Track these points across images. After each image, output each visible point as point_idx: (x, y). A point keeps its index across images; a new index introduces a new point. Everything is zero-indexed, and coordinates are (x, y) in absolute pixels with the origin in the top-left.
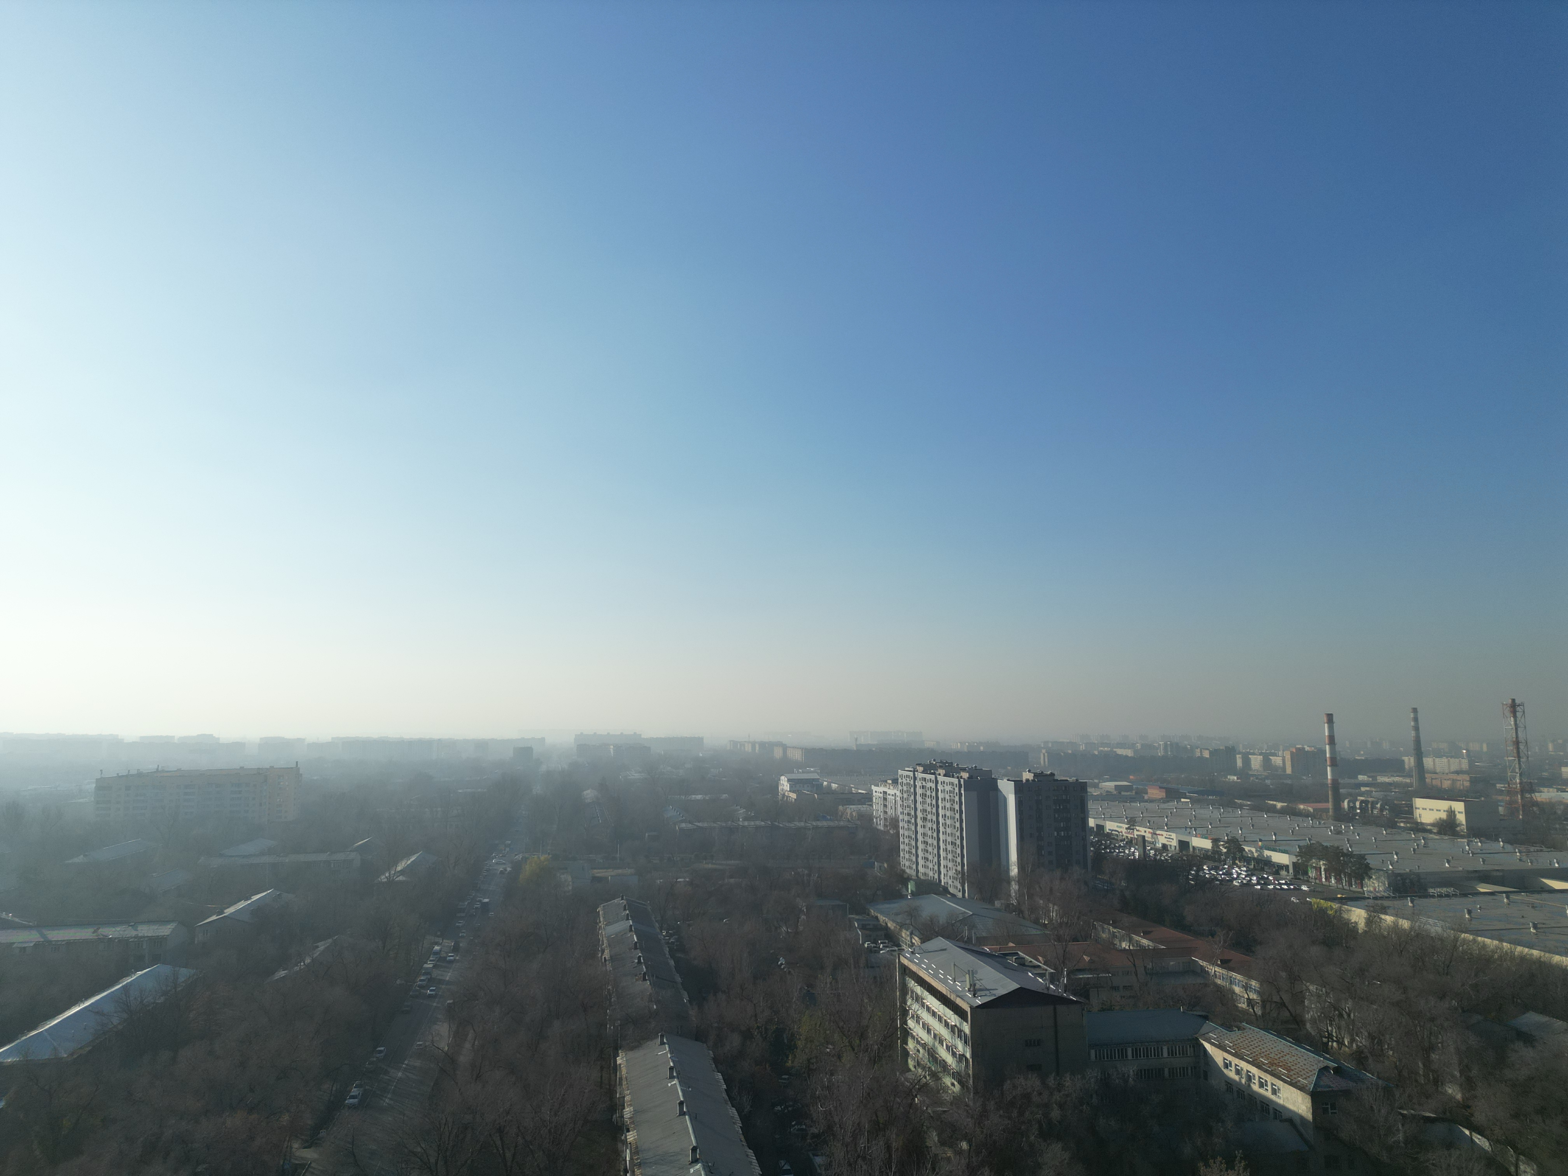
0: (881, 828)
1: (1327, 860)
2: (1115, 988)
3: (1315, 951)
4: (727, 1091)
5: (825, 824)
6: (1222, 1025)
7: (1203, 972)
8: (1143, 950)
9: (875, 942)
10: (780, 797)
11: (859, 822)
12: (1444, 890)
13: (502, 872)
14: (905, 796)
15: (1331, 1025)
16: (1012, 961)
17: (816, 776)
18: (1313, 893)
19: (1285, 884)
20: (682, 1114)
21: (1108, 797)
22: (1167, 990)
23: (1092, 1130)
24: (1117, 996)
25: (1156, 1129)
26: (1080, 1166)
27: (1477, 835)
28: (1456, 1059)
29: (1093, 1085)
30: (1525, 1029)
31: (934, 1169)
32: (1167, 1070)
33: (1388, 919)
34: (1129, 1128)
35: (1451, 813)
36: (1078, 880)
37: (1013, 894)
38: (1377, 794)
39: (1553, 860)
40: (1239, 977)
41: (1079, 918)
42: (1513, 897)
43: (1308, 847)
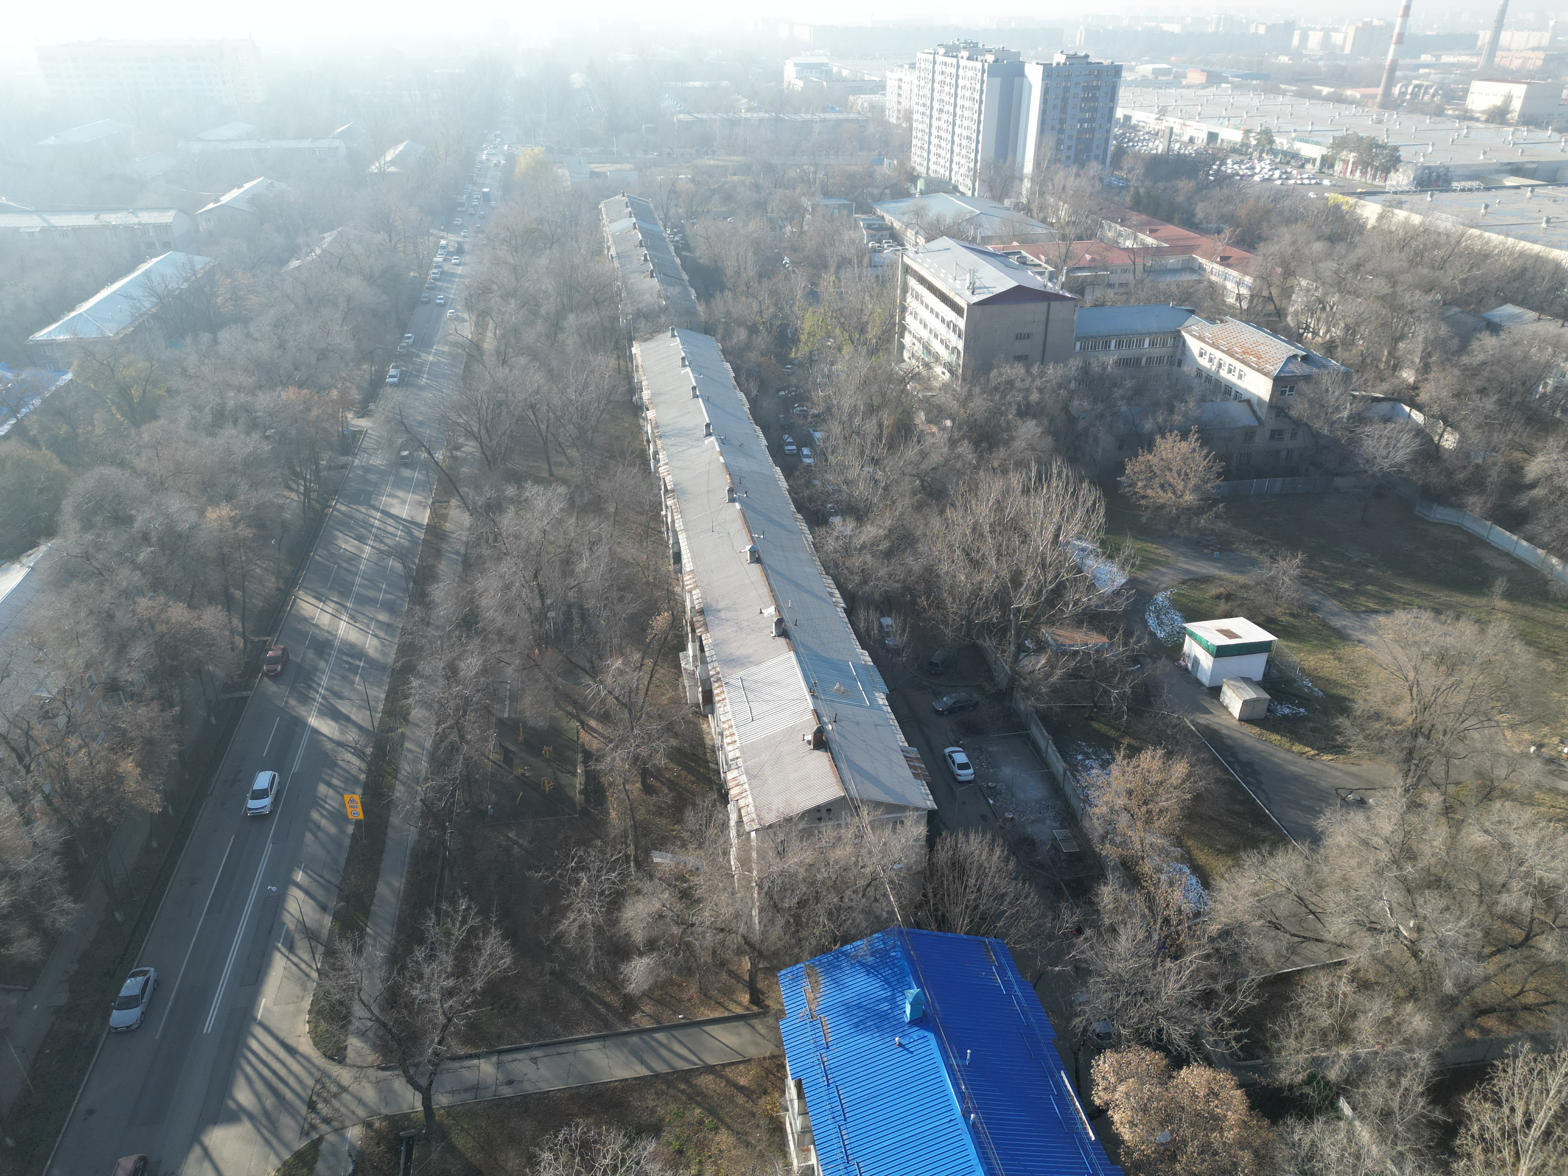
0: (893, 120)
1: (1359, 152)
2: (1111, 286)
3: (1318, 247)
4: (736, 378)
5: (832, 116)
6: (1206, 319)
7: (1201, 268)
8: (1146, 249)
9: (879, 241)
10: (785, 85)
11: (869, 115)
12: (1468, 184)
13: (496, 165)
14: (922, 83)
15: (1312, 317)
16: (1013, 260)
17: (824, 60)
18: (1334, 187)
19: (1309, 178)
20: (695, 396)
21: (1144, 83)
22: (1162, 286)
23: (1066, 410)
24: (1110, 293)
25: (1124, 408)
26: (1049, 440)
27: (1525, 123)
28: (1421, 347)
29: (1073, 372)
30: (1497, 320)
31: (919, 442)
32: (1144, 359)
33: (1401, 215)
34: (1100, 408)
35: (1509, 98)
36: (1094, 177)
37: (1024, 192)
38: (1435, 77)
40: (1235, 273)
41: (1087, 217)
42: (1538, 190)
43: (1342, 138)
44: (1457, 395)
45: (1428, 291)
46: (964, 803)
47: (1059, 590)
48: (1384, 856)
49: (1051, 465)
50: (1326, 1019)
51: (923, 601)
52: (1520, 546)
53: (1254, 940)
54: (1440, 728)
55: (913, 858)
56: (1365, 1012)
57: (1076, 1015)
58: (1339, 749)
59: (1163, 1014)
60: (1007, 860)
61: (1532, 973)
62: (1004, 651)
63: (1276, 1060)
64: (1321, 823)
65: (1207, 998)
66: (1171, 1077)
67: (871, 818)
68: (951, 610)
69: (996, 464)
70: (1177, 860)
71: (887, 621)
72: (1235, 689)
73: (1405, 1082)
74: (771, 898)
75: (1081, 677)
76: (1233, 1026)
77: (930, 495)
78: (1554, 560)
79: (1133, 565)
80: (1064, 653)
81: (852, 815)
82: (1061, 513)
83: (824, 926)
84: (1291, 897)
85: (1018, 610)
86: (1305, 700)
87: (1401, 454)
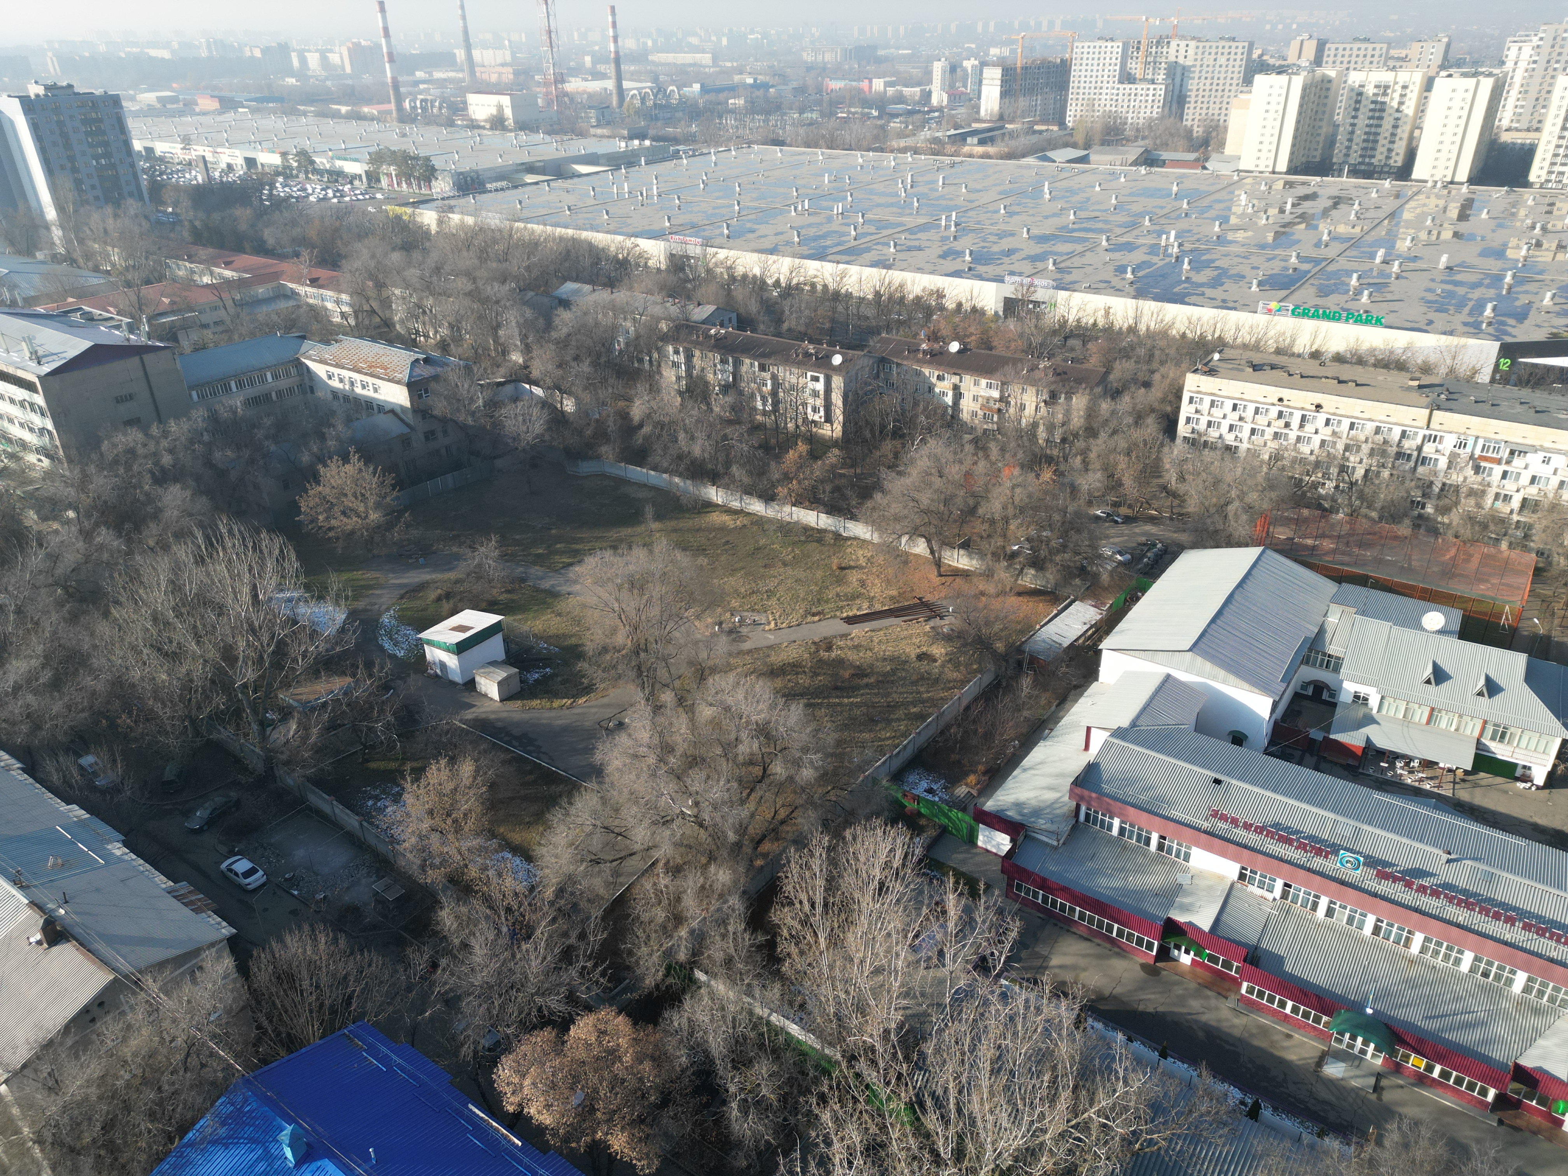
1: (396, 164)
2: (205, 326)
3: (396, 257)
6: (321, 341)
7: (294, 294)
8: (228, 282)
12: (499, 184)
15: (417, 322)
16: (76, 317)
18: (388, 200)
19: (362, 194)
21: (150, 112)
22: (261, 318)
23: (209, 463)
24: (208, 334)
25: (273, 448)
26: (204, 499)
27: (522, 128)
28: (516, 332)
29: (201, 424)
30: (564, 296)
31: (41, 545)
32: (274, 395)
33: (455, 218)
34: (246, 453)
35: (500, 108)
36: (136, 216)
37: (58, 242)
38: (435, 92)
39: (580, 146)
40: (329, 293)
41: (147, 258)
42: (552, 184)
43: (377, 153)
44: (560, 366)
45: (504, 282)
46: (266, 910)
47: (281, 649)
48: (652, 760)
49: (217, 526)
50: (660, 914)
51: (125, 720)
52: (652, 476)
53: (585, 883)
54: (652, 639)
55: (229, 997)
56: (685, 892)
57: (462, 1045)
58: (588, 690)
59: (536, 993)
60: (335, 940)
61: (777, 794)
62: (246, 735)
63: (638, 972)
64: (598, 757)
65: (567, 956)
66: (564, 1043)
67: (160, 983)
68: (165, 717)
69: (151, 543)
70: (496, 851)
71: (88, 760)
72: (486, 675)
73: (731, 928)
74: (62, 1144)
75: (340, 726)
76: (595, 966)
77: (83, 600)
78: (677, 480)
79: (347, 598)
80: (313, 709)
81: (134, 993)
82: (250, 571)
83: (149, 1131)
84: (598, 830)
85: (245, 686)
86: (545, 660)
87: (537, 426)
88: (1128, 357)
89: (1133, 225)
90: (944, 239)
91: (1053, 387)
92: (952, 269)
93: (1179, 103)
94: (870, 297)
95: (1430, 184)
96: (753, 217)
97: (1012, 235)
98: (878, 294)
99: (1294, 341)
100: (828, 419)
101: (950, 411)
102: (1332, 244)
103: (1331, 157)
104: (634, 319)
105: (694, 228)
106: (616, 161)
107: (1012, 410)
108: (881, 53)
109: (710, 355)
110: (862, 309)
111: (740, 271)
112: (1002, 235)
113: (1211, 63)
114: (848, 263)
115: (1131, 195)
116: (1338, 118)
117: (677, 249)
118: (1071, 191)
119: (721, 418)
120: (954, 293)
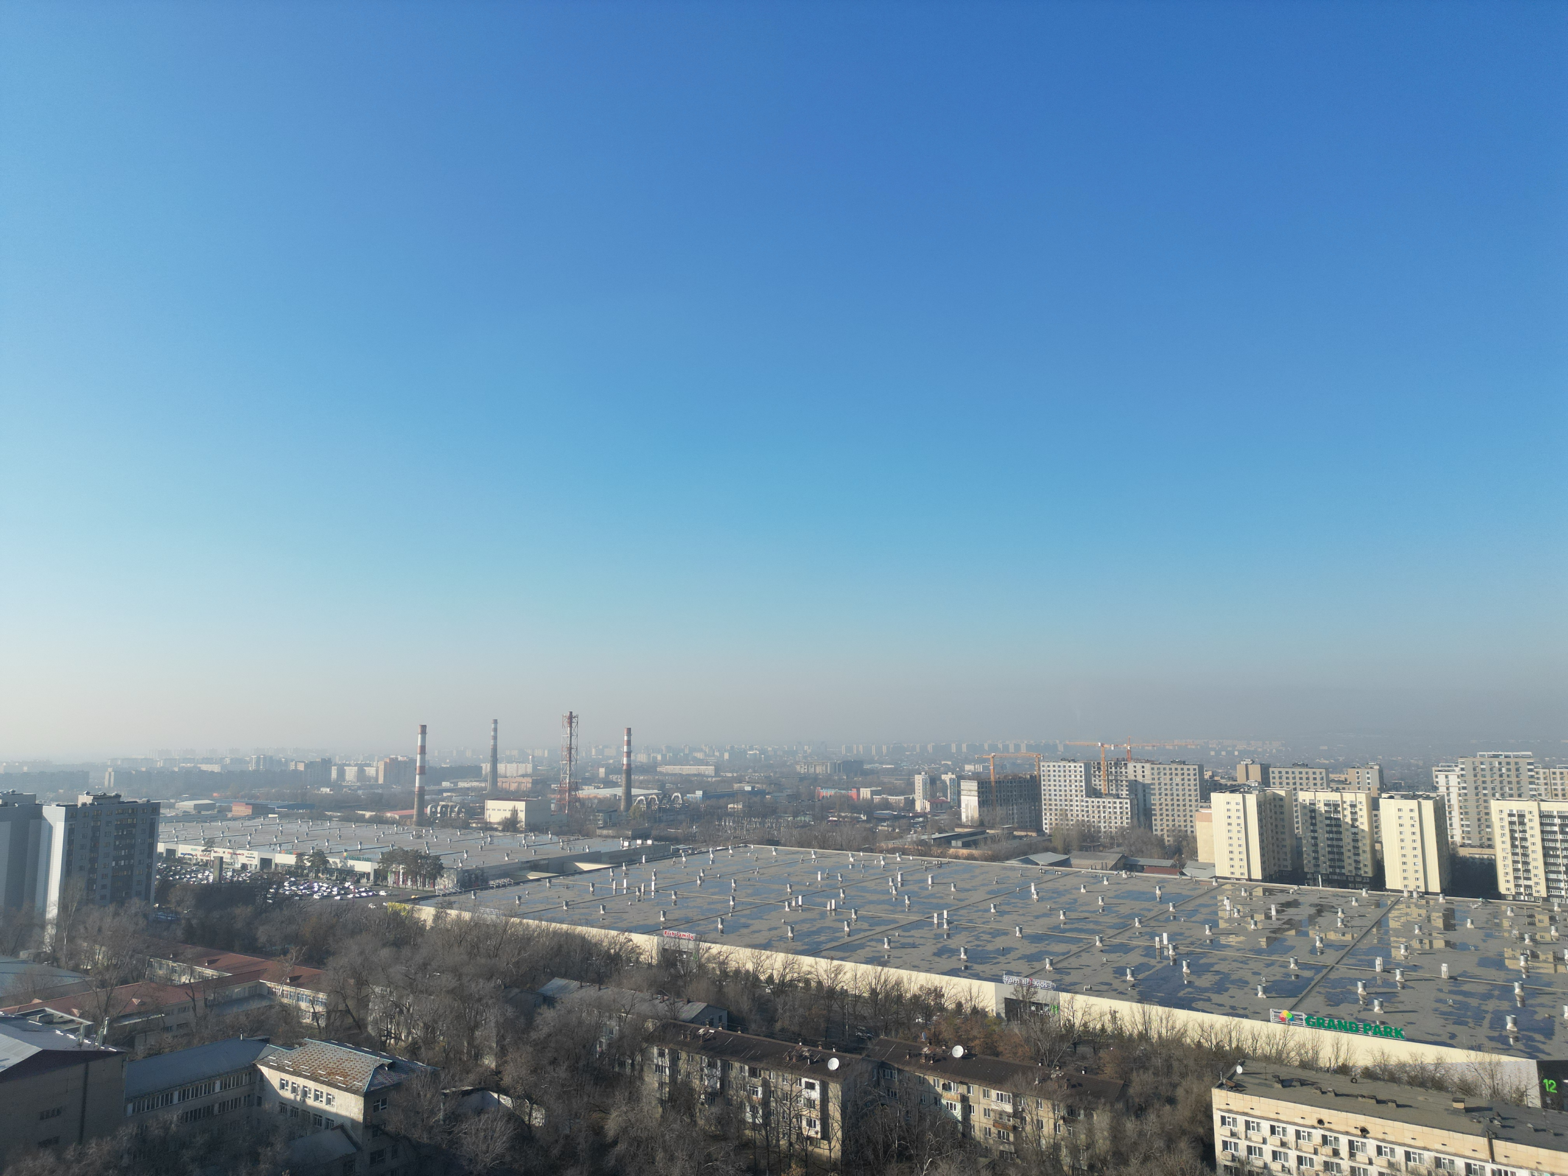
1: (406, 863)
2: (167, 1029)
3: (385, 953)
6: (285, 1045)
7: (271, 992)
8: (206, 982)
12: (501, 881)
15: (391, 1023)
16: (35, 1021)
18: (390, 897)
19: (366, 891)
21: (186, 818)
22: (228, 1019)
24: (168, 1037)
27: (532, 830)
28: (494, 1032)
29: (125, 1144)
30: (550, 993)
32: (216, 1106)
33: (453, 913)
35: (515, 812)
36: (136, 915)
37: (47, 940)
38: (456, 798)
39: (586, 846)
40: (307, 992)
41: (131, 957)
42: (554, 881)
43: (390, 853)
44: (534, 1071)
45: (489, 978)
87: (499, 1144)
88: (1146, 1069)
89: (1124, 926)
90: (938, 937)
91: (1069, 1102)
92: (948, 967)
93: (1145, 815)
94: (866, 995)
95: (1406, 894)
96: (748, 912)
97: (1006, 934)
98: (873, 992)
99: (1317, 1053)
100: (826, 1135)
101: (960, 1127)
102: (1327, 951)
103: (1302, 867)
104: (620, 1018)
105: (688, 923)
106: (617, 859)
107: (1028, 1128)
108: (867, 767)
109: (697, 1057)
110: (859, 1007)
111: (733, 965)
112: (996, 934)
113: (1168, 782)
114: (842, 959)
115: (1117, 897)
116: (1299, 831)
117: (670, 945)
118: (1058, 893)
119: (705, 1132)
120: (953, 992)
